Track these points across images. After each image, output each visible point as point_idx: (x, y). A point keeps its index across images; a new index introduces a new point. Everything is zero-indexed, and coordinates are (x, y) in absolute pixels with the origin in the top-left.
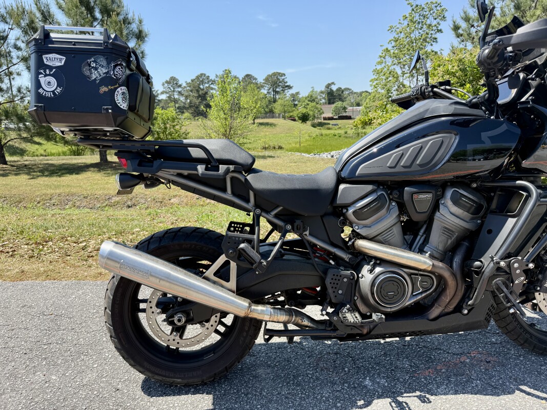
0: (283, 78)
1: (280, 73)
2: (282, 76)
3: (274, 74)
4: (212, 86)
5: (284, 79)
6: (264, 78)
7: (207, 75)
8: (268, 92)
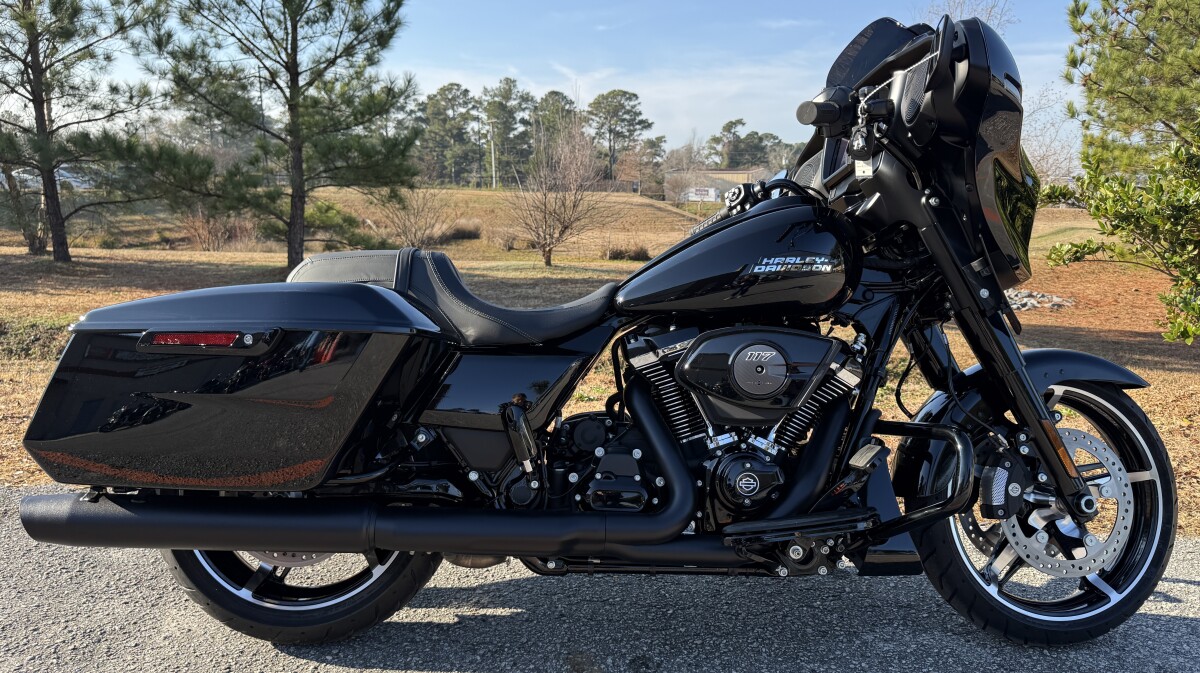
0: (632, 103)
1: (625, 93)
2: (630, 99)
3: (614, 94)
4: (474, 113)
5: (635, 106)
6: (592, 101)
7: (463, 88)
8: (597, 134)
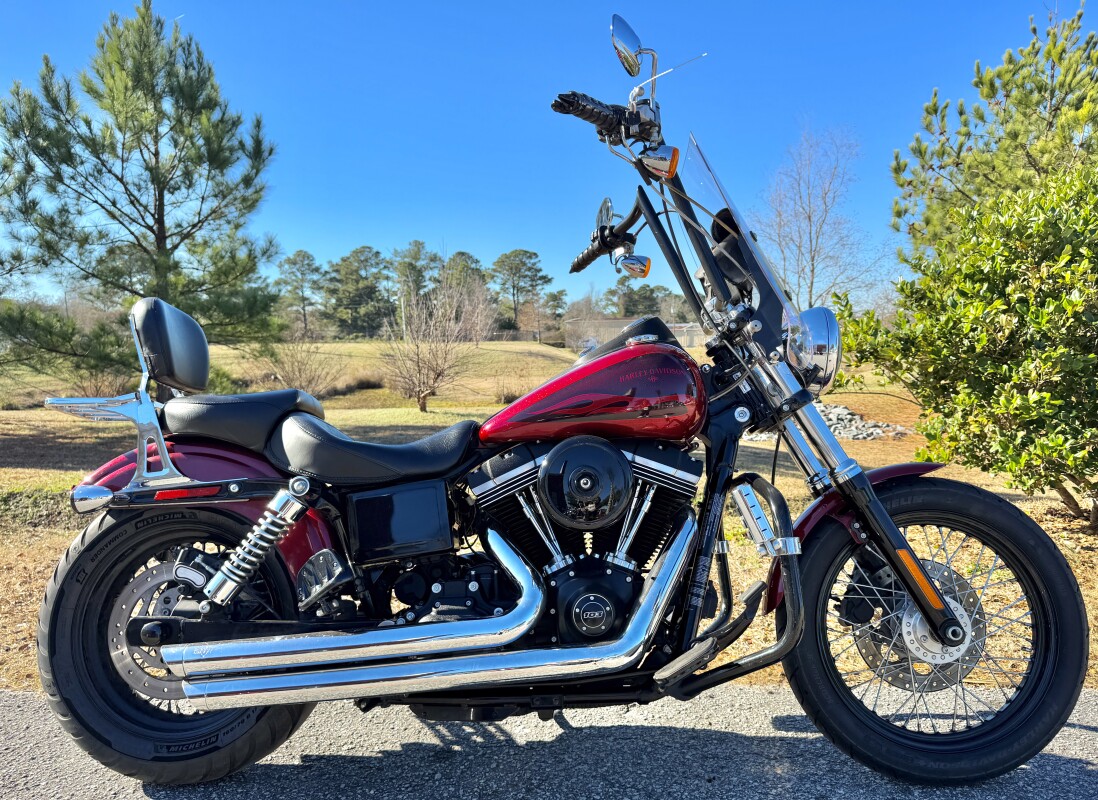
0: (533, 261)
1: (526, 252)
2: (530, 257)
3: (516, 254)
4: (385, 272)
5: (534, 264)
6: (496, 260)
7: (375, 250)
8: (502, 289)
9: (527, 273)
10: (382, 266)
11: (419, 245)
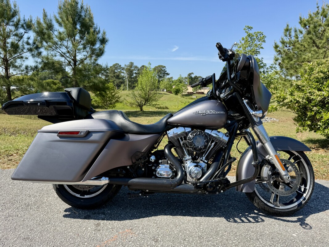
1: (162, 66)
3: (159, 66)
4: (122, 71)
5: (164, 69)
7: (119, 65)
9: (162, 72)
10: (121, 69)
11: (132, 63)
